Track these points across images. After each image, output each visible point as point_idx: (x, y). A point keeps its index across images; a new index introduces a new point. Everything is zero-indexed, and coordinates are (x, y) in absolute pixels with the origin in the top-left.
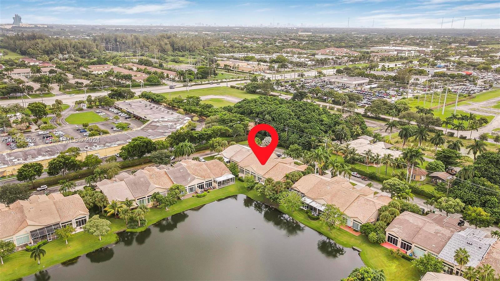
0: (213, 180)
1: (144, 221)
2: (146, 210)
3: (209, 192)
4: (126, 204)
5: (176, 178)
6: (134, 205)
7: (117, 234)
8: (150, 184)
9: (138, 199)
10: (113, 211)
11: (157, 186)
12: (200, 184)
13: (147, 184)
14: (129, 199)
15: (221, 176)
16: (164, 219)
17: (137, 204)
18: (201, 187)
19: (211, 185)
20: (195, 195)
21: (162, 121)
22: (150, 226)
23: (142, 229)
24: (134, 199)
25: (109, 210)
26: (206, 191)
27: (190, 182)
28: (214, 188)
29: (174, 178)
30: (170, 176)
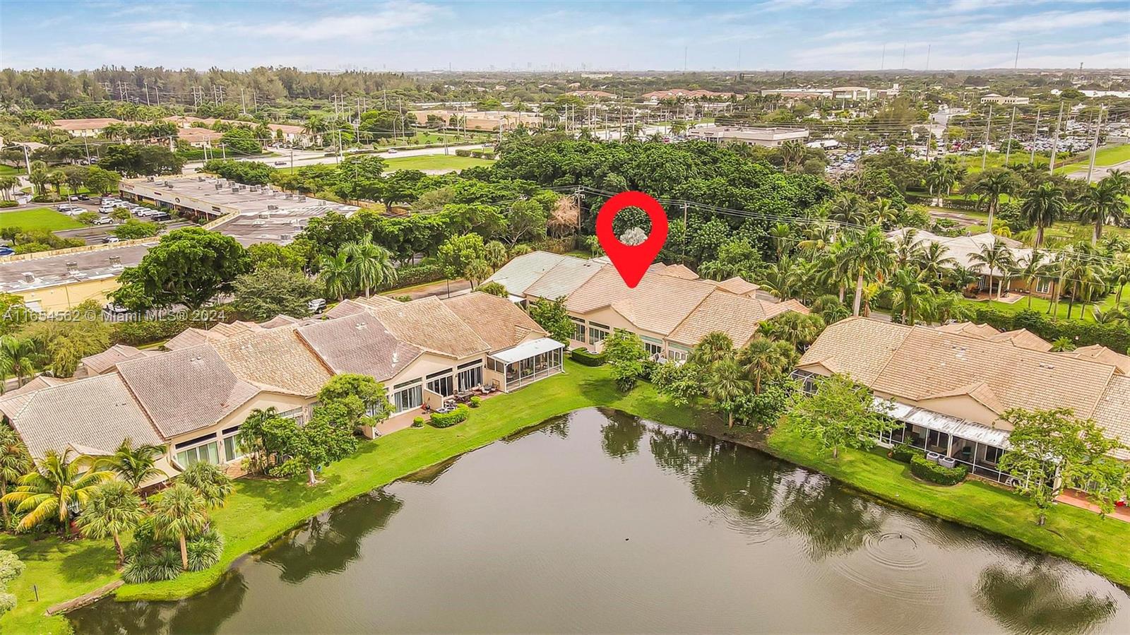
0: (484, 363)
1: (207, 539)
2: (213, 489)
3: (474, 405)
4: (119, 468)
5: (339, 354)
6: (162, 468)
7: (66, 615)
8: (235, 381)
9: (178, 446)
10: (46, 503)
11: (264, 387)
12: (439, 377)
13: (223, 383)
14: (136, 445)
15: (513, 346)
16: (301, 526)
17: (175, 467)
18: (443, 387)
19: (479, 381)
20: (426, 418)
21: (272, 216)
22: (240, 560)
23: (202, 580)
24: (159, 442)
25: (29, 501)
26: (463, 400)
27: (400, 370)
28: (493, 389)
29: (336, 355)
30: (317, 349)
